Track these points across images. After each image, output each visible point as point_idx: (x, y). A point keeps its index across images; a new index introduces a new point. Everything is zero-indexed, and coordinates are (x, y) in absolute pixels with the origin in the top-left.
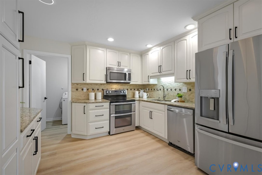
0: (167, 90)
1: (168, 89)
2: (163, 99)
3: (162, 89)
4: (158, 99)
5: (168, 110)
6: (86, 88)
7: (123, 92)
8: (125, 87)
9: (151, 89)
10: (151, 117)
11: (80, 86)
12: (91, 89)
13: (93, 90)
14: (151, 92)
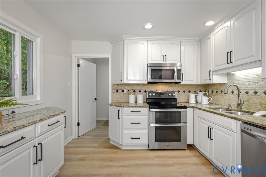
0: (247, 93)
1: (248, 91)
2: (236, 109)
3: (236, 92)
4: (227, 107)
5: (242, 131)
6: (126, 89)
7: (172, 95)
8: (175, 88)
9: (217, 92)
10: (210, 137)
11: (120, 87)
12: (132, 91)
13: (134, 91)
14: (216, 96)
